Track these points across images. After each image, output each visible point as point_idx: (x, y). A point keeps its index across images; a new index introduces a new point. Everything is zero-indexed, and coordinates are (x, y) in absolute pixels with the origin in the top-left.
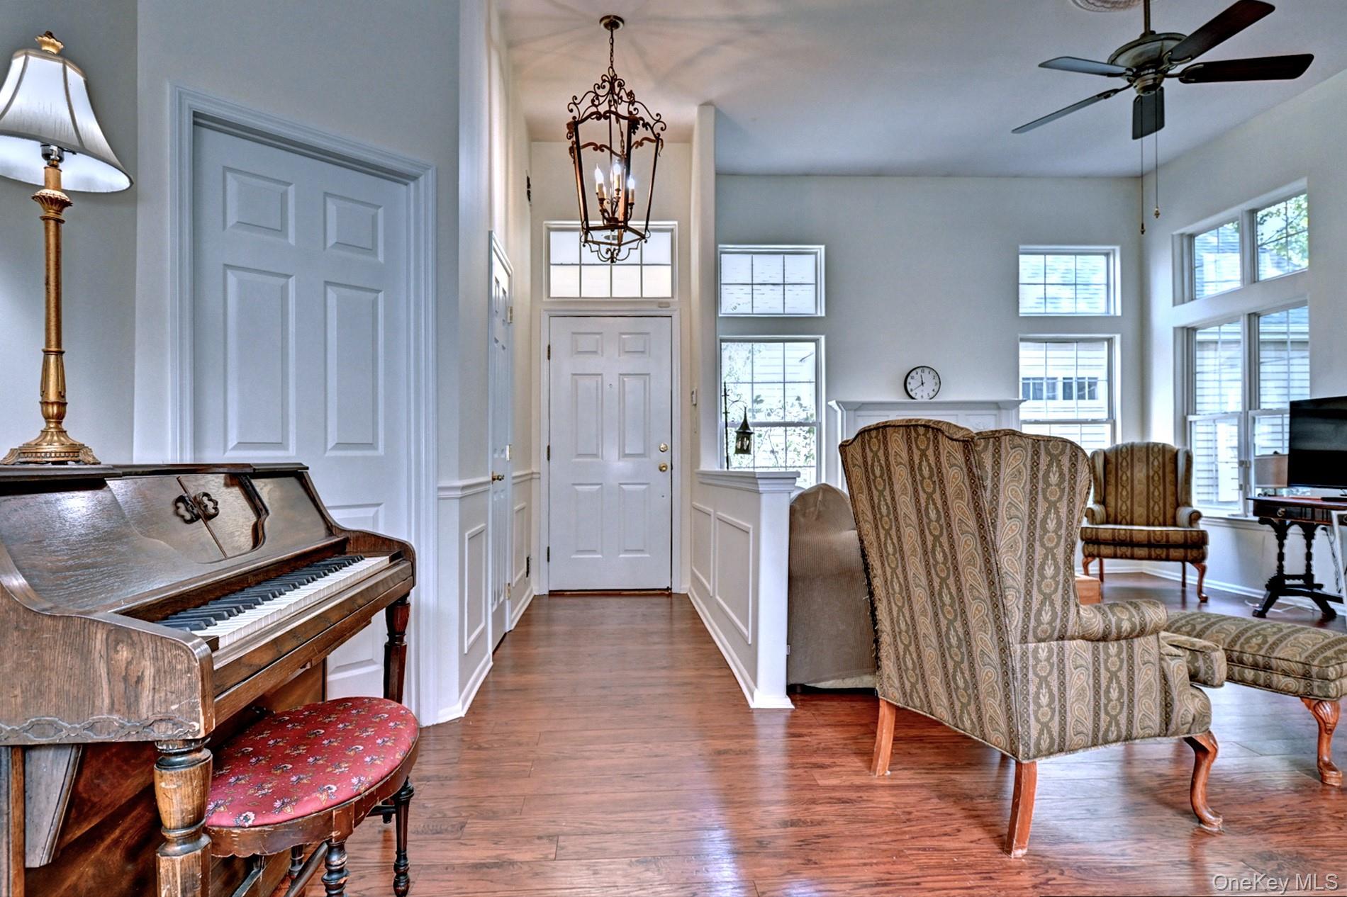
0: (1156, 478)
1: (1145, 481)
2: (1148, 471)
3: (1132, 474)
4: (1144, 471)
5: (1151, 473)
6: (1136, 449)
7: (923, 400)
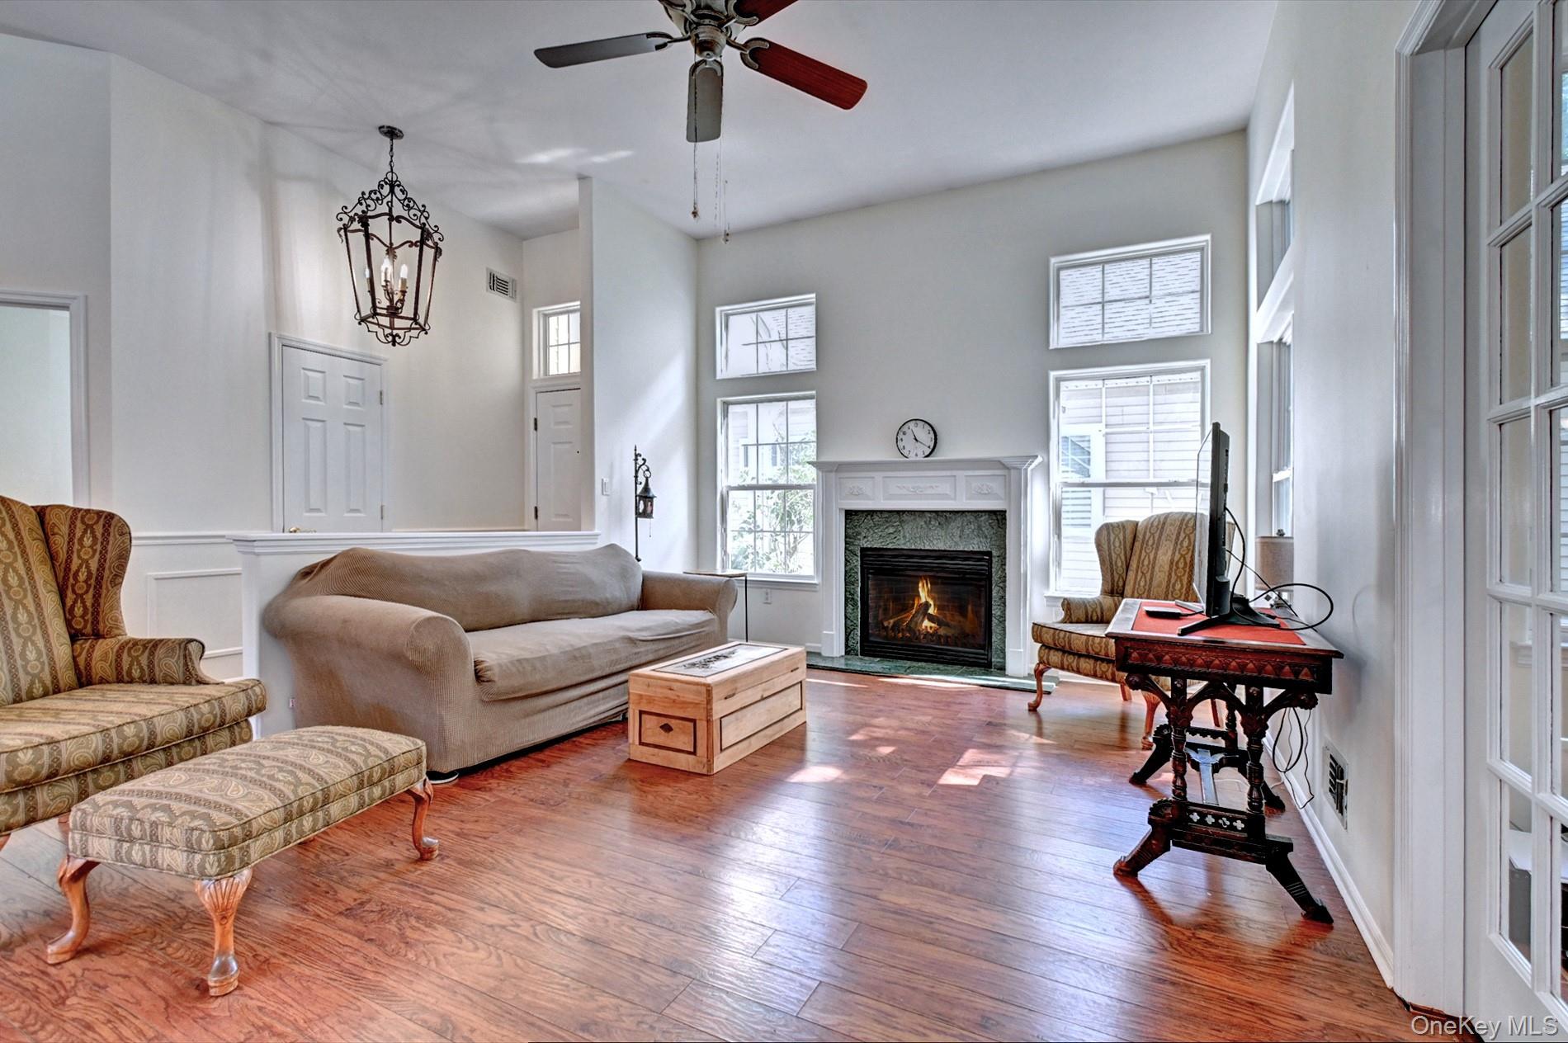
0: (1181, 565)
1: (1167, 568)
2: (1174, 553)
3: (1155, 558)
4: (1170, 553)
5: (1177, 556)
6: (1169, 521)
7: (918, 459)
